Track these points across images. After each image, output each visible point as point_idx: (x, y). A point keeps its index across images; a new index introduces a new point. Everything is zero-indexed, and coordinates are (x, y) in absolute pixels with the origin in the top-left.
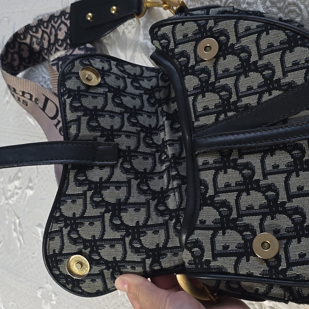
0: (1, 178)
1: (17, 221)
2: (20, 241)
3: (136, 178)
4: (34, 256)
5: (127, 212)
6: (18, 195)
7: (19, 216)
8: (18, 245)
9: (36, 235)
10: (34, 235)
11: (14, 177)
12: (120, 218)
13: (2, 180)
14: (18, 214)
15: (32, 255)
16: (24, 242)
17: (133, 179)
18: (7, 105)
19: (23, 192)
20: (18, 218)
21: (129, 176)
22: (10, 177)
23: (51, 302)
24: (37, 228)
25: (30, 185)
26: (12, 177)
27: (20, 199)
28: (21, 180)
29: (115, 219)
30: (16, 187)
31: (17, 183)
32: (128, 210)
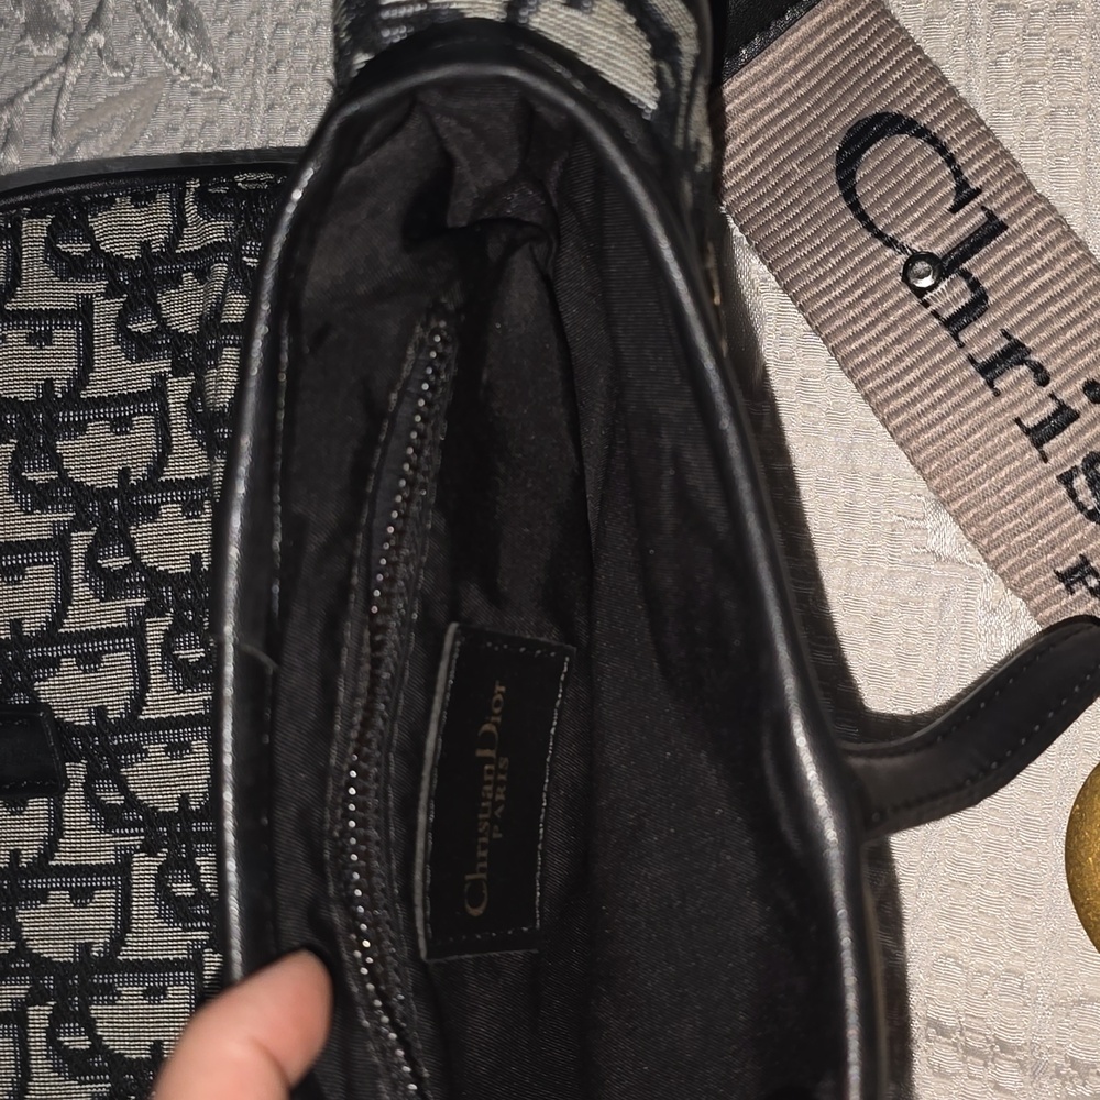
3: (150, 849)
5: (113, 1003)
12: (89, 1026)
17: (137, 852)
21: (122, 841)
29: (69, 1028)
32: (119, 994)
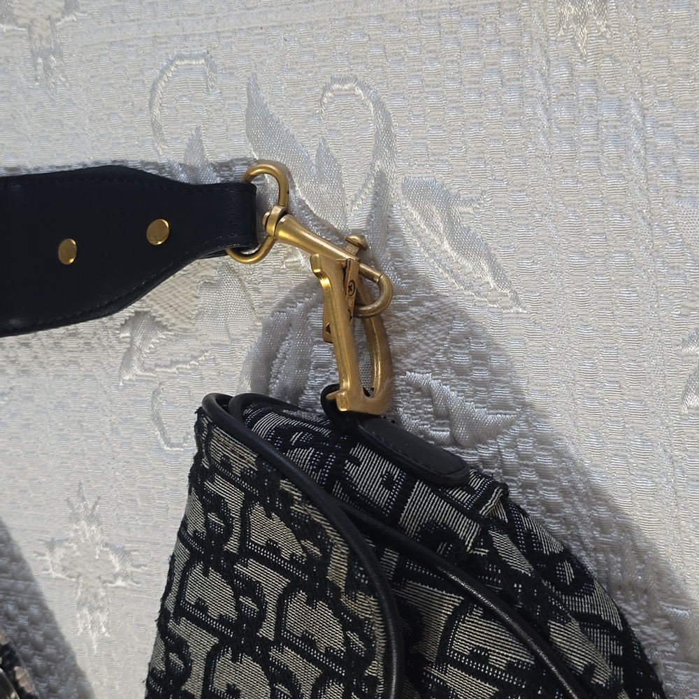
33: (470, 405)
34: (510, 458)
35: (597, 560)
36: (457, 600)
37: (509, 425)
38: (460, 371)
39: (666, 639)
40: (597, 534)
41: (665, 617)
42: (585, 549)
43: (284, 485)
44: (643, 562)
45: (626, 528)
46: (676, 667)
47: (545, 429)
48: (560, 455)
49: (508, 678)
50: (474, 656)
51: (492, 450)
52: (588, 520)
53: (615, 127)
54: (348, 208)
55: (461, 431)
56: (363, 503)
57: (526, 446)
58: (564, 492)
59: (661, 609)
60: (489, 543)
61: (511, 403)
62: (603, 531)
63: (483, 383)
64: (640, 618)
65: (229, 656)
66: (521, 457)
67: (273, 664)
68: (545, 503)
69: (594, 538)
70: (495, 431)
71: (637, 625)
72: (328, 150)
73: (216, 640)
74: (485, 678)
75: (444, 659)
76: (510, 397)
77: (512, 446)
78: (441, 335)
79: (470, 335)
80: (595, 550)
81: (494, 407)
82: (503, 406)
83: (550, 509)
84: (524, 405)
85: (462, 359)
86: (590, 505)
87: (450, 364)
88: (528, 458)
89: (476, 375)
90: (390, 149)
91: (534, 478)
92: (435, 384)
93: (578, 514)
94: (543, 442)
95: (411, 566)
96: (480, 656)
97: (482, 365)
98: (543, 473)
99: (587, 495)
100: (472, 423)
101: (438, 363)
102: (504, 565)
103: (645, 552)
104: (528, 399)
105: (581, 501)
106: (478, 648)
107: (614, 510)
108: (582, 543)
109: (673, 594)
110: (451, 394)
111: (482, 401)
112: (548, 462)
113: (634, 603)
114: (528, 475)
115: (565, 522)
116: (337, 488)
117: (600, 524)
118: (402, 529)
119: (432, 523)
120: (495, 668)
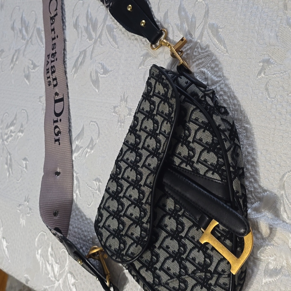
0: (1, 125)
1: (9, 157)
2: (9, 172)
4: (18, 182)
6: (12, 137)
7: (11, 153)
8: (8, 175)
9: (21, 166)
10: (20, 167)
11: (11, 124)
13: (1, 127)
14: (10, 152)
15: (17, 181)
16: (12, 173)
18: (11, 71)
19: (16, 135)
20: (10, 154)
22: (7, 124)
23: (27, 214)
24: (23, 161)
25: (21, 129)
26: (9, 124)
27: (13, 140)
28: (15, 126)
30: (11, 131)
31: (12, 128)
33: (213, 76)
34: (218, 89)
35: (232, 113)
36: (195, 107)
37: (220, 81)
38: (212, 68)
39: (243, 132)
40: (233, 107)
41: (244, 127)
42: (230, 110)
43: (163, 76)
44: (242, 113)
45: (239, 105)
46: (244, 139)
47: (227, 82)
48: (229, 88)
49: (201, 125)
50: (195, 119)
51: (215, 87)
52: (232, 103)
53: (255, 12)
54: (196, 29)
55: (210, 82)
56: (180, 86)
57: (222, 86)
58: (228, 97)
59: (244, 125)
60: (205, 98)
61: (221, 76)
62: (235, 106)
63: (216, 71)
64: (239, 127)
65: (146, 119)
66: (221, 88)
67: (155, 120)
68: (224, 99)
69: (232, 108)
70: (217, 82)
71: (238, 129)
72: (194, 15)
73: (144, 116)
74: (197, 124)
75: (190, 121)
76: (221, 74)
77: (219, 86)
78: (210, 60)
79: (216, 60)
80: (232, 111)
81: (218, 77)
82: (220, 77)
83: (225, 101)
84: (224, 76)
85: (213, 65)
86: (233, 100)
87: (210, 67)
88: (222, 88)
89: (215, 69)
90: (207, 15)
91: (223, 93)
92: (206, 71)
93: (230, 102)
94: (226, 85)
95: (187, 99)
96: (197, 119)
97: (217, 67)
98: (225, 92)
99: (233, 98)
100: (212, 80)
101: (208, 66)
102: (207, 103)
103: (243, 111)
104: (225, 75)
105: (231, 99)
106: (197, 117)
107: (238, 101)
108: (230, 109)
109: (247, 122)
110: (209, 74)
111: (215, 75)
112: (226, 89)
113: (238, 123)
114: (221, 93)
115: (227, 104)
116: (175, 82)
117: (234, 104)
118: (187, 92)
119: (194, 92)
120: (199, 122)
